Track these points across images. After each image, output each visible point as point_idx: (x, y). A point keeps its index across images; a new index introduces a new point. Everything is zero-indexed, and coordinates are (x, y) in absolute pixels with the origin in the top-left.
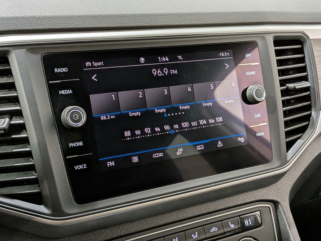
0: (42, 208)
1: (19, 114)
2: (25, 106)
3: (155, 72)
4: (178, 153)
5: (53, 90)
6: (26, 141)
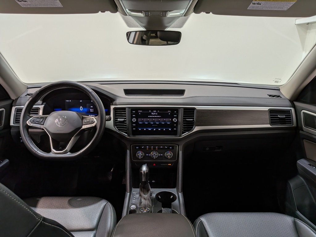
0: (126, 135)
2: (127, 117)
3: (152, 114)
5: (132, 115)
6: (126, 123)
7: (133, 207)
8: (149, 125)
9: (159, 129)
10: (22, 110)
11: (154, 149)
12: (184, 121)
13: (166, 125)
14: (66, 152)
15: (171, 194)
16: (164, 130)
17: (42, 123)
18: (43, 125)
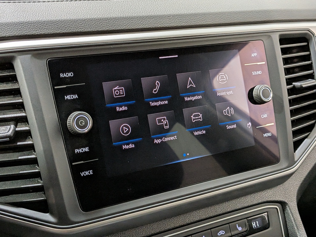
1: (24, 120)
2: (30, 112)
6: (31, 148)
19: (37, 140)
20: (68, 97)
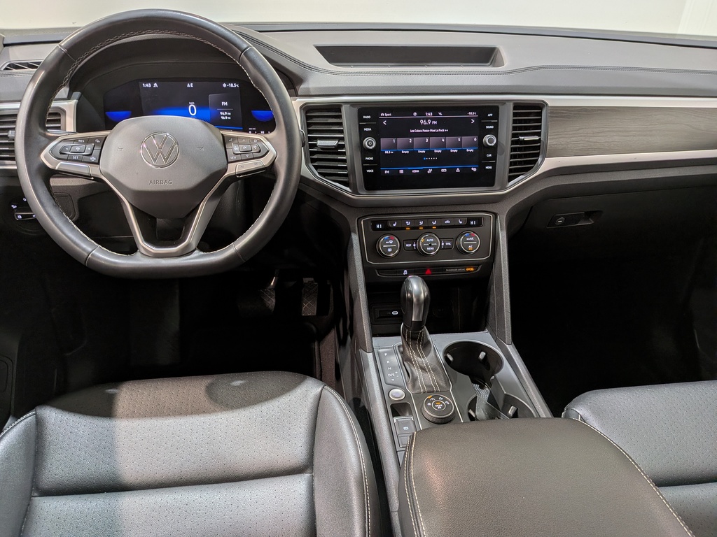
0: (348, 189)
1: (342, 139)
2: (346, 135)
3: (422, 122)
4: (429, 172)
5: (361, 128)
6: (344, 154)
7: (397, 394)
8: (414, 158)
9: (443, 170)
10: (15, 116)
11: (428, 228)
12: (513, 143)
13: (462, 157)
14: (186, 252)
15: (477, 347)
16: (458, 170)
17: (93, 159)
18: (98, 163)
19: (347, 150)
20: (366, 129)
